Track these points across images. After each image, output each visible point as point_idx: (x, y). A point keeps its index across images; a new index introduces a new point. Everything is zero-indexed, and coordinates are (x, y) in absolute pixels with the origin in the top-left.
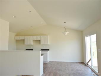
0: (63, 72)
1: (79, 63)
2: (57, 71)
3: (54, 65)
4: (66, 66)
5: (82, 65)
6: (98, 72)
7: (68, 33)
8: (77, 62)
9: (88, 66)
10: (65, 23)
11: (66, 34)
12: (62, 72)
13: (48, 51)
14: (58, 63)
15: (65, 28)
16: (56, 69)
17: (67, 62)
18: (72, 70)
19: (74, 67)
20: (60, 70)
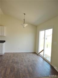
0: (21, 64)
1: (32, 53)
2: (14, 65)
3: (10, 56)
4: (23, 57)
5: (35, 55)
6: (50, 61)
7: (27, 25)
8: (30, 53)
9: (40, 56)
10: (25, 14)
11: (25, 26)
12: (19, 65)
13: (4, 43)
14: (14, 54)
15: (24, 20)
16: (12, 62)
17: (22, 53)
18: (29, 61)
19: (30, 57)
20: (17, 63)
